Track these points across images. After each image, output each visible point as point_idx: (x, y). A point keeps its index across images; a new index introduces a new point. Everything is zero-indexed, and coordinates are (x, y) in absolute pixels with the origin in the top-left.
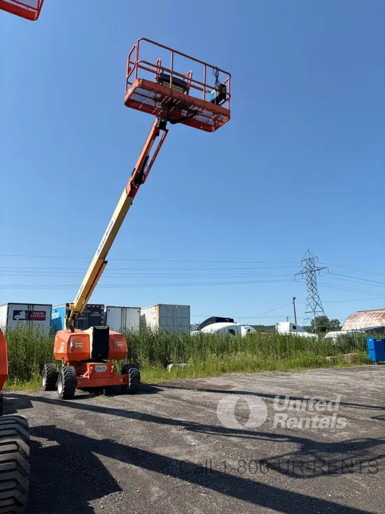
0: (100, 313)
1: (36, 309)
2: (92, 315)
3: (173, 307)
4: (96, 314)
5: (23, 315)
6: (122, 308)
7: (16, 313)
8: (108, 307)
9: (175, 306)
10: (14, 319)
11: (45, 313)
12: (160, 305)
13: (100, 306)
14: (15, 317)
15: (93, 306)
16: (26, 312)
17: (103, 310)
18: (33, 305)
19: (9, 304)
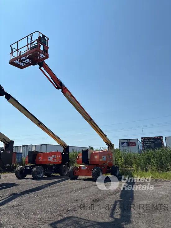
0: (161, 141)
1: (131, 141)
2: (156, 142)
5: (125, 144)
8: (165, 137)
10: (122, 146)
11: (135, 143)
13: (160, 137)
14: (123, 145)
15: (156, 138)
16: (127, 143)
17: (163, 139)
18: (129, 139)
19: (119, 140)
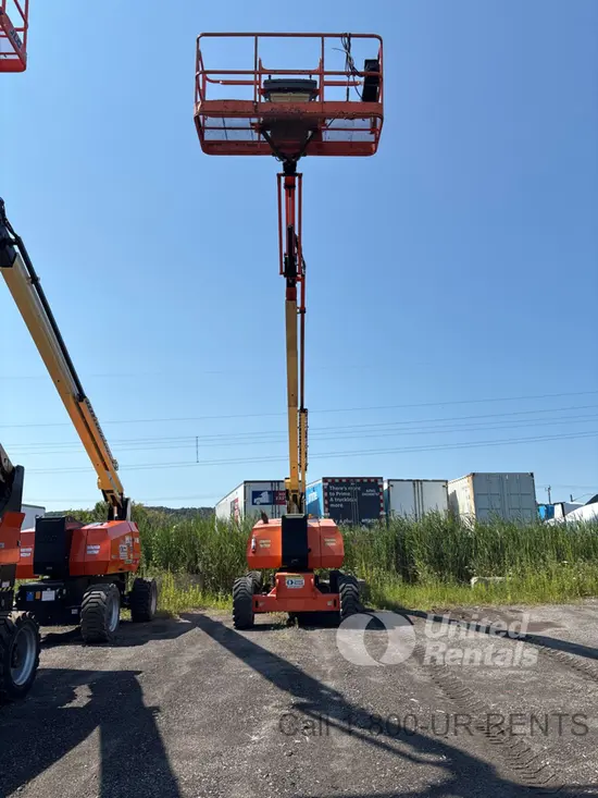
0: (377, 491)
2: (364, 494)
3: (501, 476)
4: (371, 493)
5: (265, 498)
6: (415, 482)
7: (256, 494)
8: (389, 481)
9: (505, 474)
10: (253, 504)
12: (474, 474)
13: (376, 479)
14: (255, 500)
15: (365, 481)
16: (269, 492)
17: (382, 486)
19: (245, 482)
